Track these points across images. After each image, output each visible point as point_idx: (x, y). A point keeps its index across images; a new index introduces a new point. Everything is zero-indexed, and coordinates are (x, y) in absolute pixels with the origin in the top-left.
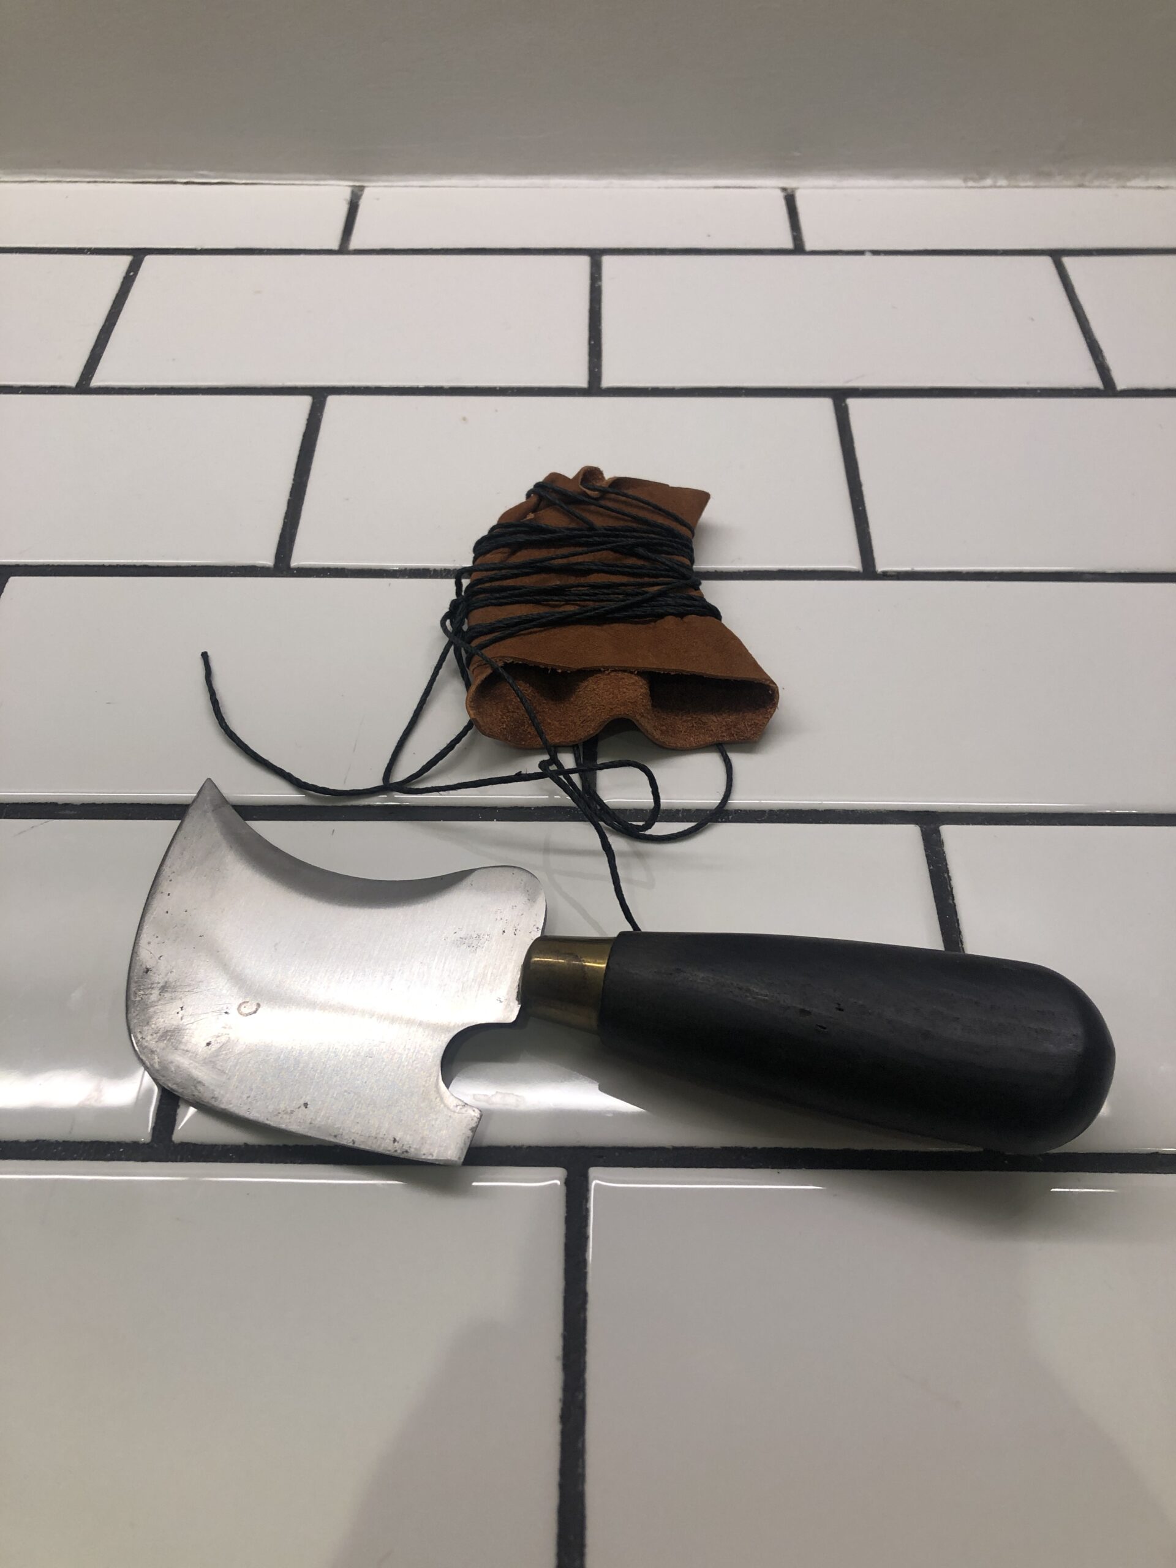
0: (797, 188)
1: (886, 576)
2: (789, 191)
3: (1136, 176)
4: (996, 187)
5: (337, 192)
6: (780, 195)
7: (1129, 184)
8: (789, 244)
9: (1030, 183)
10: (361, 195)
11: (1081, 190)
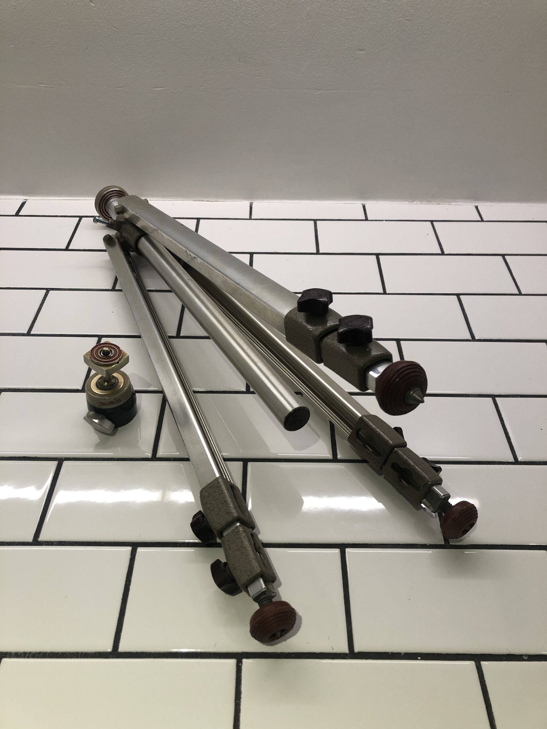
0: (366, 204)
1: (389, 294)
2: (364, 204)
3: (453, 202)
4: (417, 204)
5: (246, 204)
6: (362, 206)
7: (451, 204)
8: (364, 218)
9: (426, 203)
10: (252, 204)
11: (439, 205)
